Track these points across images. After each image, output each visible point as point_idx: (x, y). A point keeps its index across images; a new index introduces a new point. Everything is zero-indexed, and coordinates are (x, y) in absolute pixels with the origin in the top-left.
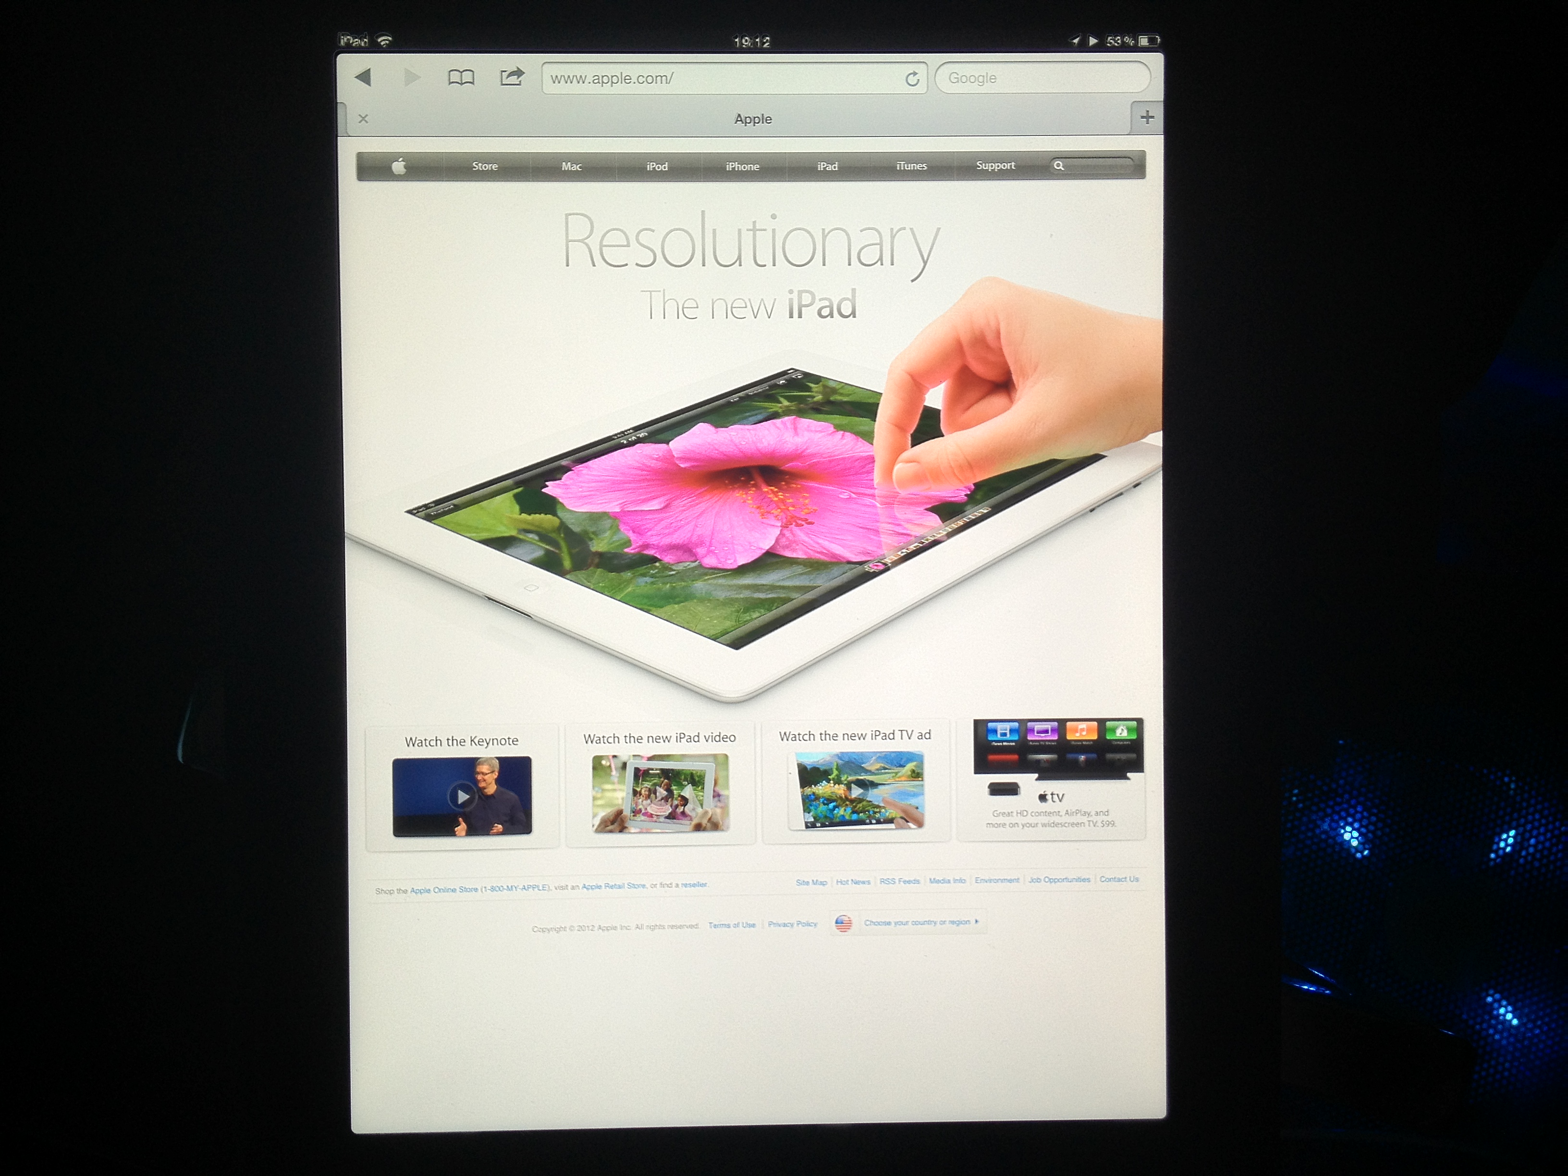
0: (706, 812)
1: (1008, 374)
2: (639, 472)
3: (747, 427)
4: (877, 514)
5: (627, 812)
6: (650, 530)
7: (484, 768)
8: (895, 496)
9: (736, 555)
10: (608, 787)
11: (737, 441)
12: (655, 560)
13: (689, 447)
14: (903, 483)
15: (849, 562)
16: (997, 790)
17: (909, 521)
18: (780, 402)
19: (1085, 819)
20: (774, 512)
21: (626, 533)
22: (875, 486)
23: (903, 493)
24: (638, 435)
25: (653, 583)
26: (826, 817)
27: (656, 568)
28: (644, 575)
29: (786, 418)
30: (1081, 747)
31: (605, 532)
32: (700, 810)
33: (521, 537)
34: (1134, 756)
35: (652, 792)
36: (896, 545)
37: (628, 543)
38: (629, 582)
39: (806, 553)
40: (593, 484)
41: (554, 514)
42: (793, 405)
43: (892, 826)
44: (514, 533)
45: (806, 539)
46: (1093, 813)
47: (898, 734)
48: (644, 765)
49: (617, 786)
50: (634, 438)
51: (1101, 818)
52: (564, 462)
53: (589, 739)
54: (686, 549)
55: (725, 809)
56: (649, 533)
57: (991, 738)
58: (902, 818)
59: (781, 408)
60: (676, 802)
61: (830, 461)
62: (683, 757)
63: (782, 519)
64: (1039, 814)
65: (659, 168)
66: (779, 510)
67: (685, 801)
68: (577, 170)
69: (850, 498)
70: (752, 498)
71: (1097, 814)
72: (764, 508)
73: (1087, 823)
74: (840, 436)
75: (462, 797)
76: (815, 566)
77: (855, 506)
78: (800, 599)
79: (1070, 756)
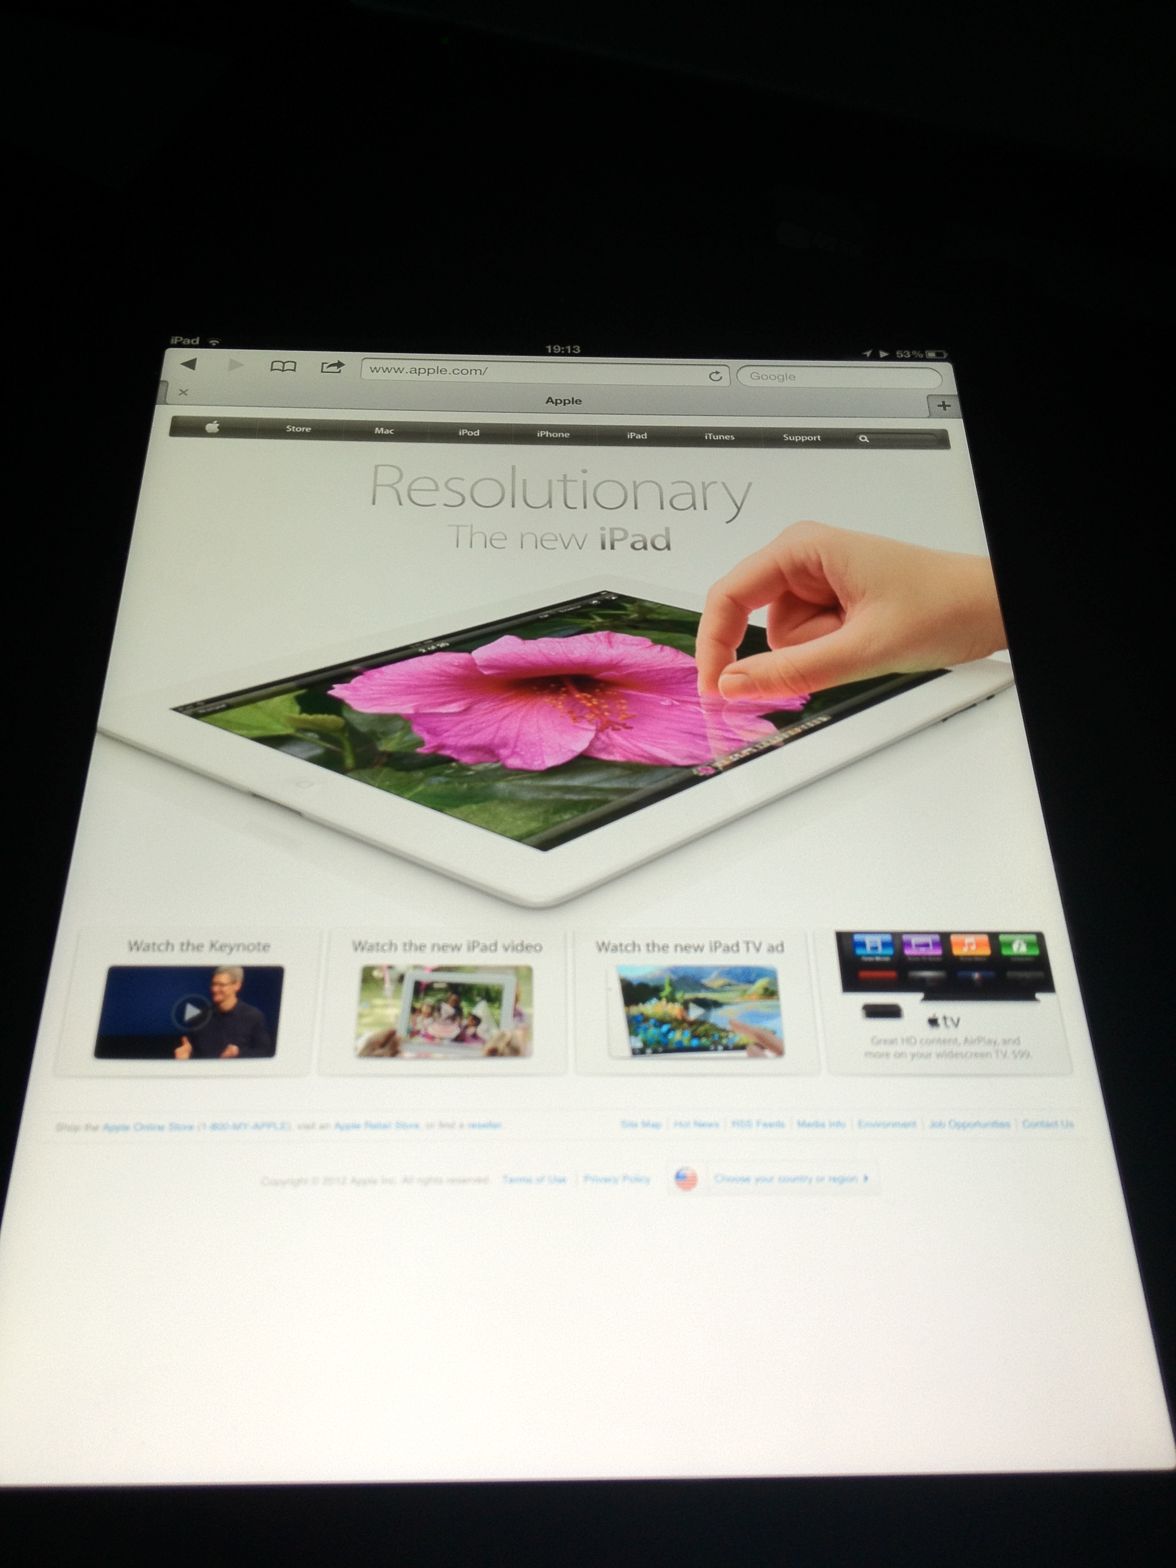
0: (503, 1035)
1: (835, 599)
2: (438, 678)
3: (557, 639)
4: (704, 721)
5: (402, 1033)
6: (447, 731)
7: (223, 978)
8: (723, 704)
9: (545, 756)
10: (378, 1001)
11: (545, 651)
12: (451, 760)
13: (494, 657)
14: (730, 692)
15: (675, 766)
16: (873, 1012)
17: (740, 728)
18: (592, 619)
19: (989, 1049)
20: (587, 716)
21: (419, 733)
22: (700, 694)
23: (731, 701)
24: (438, 645)
25: (447, 783)
26: (658, 1043)
27: (452, 768)
28: (438, 775)
29: (600, 633)
30: (972, 963)
31: (395, 732)
32: (495, 1032)
33: (299, 735)
34: (1040, 974)
35: (435, 1010)
36: (727, 749)
37: (421, 743)
38: (420, 781)
39: (624, 756)
40: (386, 688)
41: (339, 713)
42: (607, 622)
43: (743, 1054)
44: (290, 731)
45: (625, 743)
46: (999, 1041)
47: (743, 947)
48: (426, 977)
49: (390, 1001)
50: (433, 648)
51: (1010, 1048)
52: (355, 668)
53: (359, 946)
54: (489, 751)
55: (528, 1031)
56: (446, 734)
57: (859, 951)
58: (757, 1044)
59: (593, 624)
60: (465, 1022)
61: (649, 672)
62: (475, 969)
63: (596, 724)
64: (931, 1042)
65: (470, 433)
66: (593, 715)
67: (476, 1021)
68: (389, 433)
69: (673, 705)
70: (563, 704)
71: (1005, 1042)
72: (577, 714)
73: (994, 1055)
74: (659, 649)
75: (191, 1012)
76: (633, 768)
77: (676, 713)
78: (618, 801)
79: (962, 974)
